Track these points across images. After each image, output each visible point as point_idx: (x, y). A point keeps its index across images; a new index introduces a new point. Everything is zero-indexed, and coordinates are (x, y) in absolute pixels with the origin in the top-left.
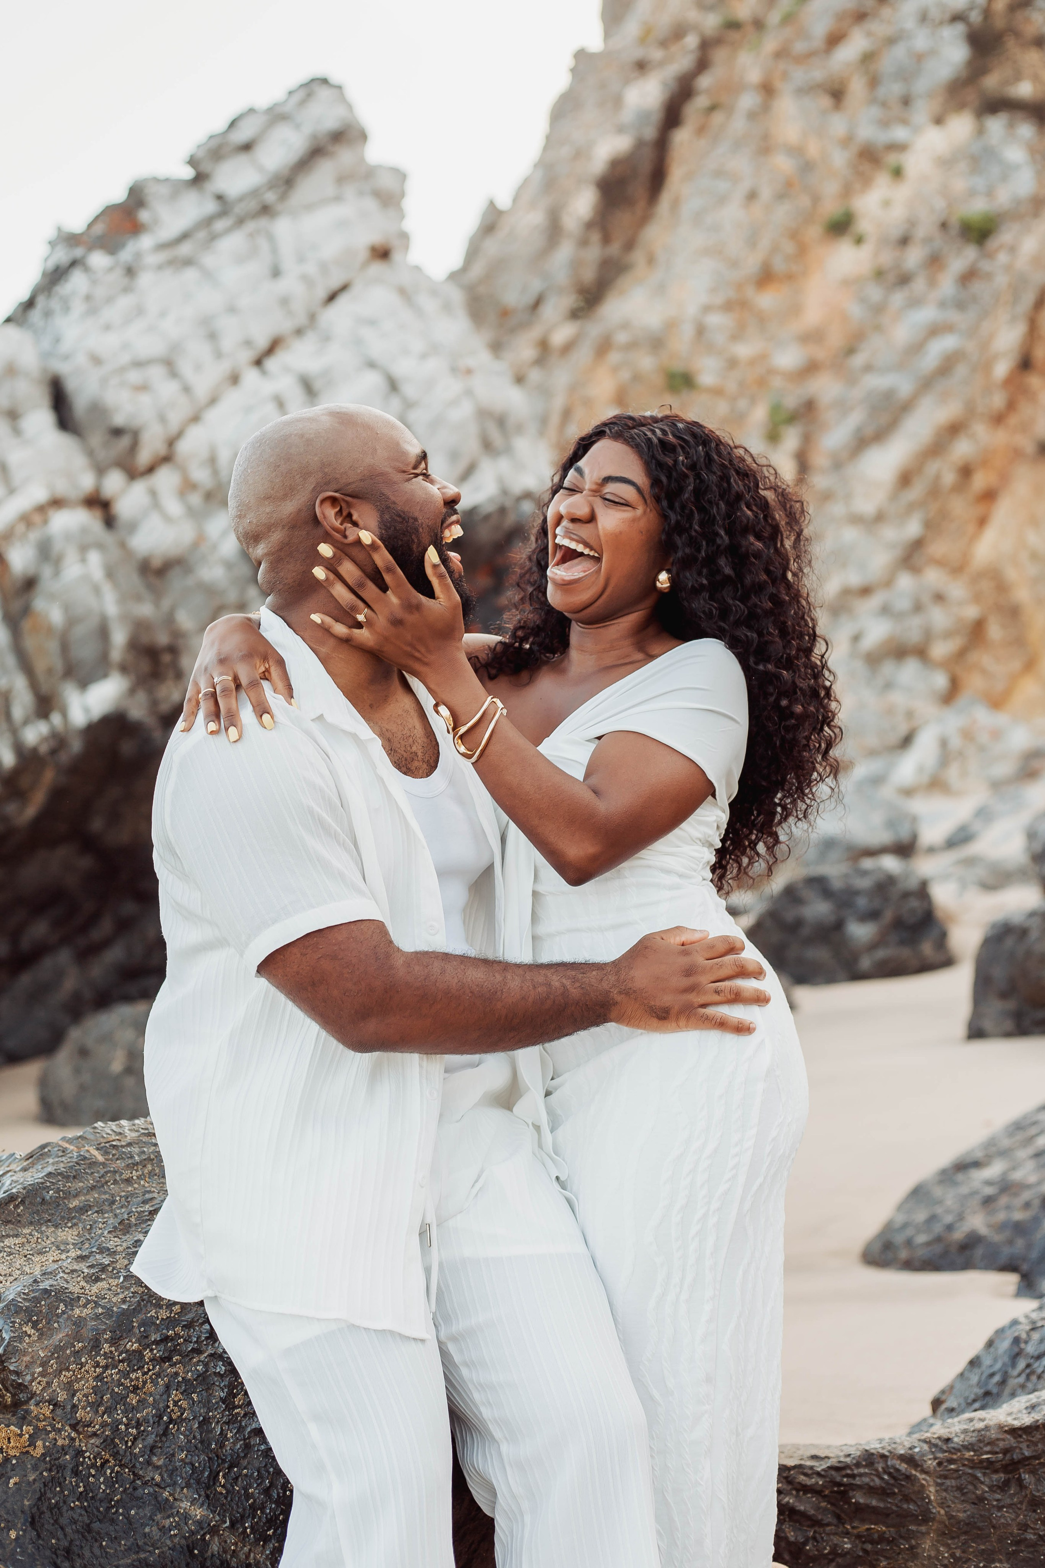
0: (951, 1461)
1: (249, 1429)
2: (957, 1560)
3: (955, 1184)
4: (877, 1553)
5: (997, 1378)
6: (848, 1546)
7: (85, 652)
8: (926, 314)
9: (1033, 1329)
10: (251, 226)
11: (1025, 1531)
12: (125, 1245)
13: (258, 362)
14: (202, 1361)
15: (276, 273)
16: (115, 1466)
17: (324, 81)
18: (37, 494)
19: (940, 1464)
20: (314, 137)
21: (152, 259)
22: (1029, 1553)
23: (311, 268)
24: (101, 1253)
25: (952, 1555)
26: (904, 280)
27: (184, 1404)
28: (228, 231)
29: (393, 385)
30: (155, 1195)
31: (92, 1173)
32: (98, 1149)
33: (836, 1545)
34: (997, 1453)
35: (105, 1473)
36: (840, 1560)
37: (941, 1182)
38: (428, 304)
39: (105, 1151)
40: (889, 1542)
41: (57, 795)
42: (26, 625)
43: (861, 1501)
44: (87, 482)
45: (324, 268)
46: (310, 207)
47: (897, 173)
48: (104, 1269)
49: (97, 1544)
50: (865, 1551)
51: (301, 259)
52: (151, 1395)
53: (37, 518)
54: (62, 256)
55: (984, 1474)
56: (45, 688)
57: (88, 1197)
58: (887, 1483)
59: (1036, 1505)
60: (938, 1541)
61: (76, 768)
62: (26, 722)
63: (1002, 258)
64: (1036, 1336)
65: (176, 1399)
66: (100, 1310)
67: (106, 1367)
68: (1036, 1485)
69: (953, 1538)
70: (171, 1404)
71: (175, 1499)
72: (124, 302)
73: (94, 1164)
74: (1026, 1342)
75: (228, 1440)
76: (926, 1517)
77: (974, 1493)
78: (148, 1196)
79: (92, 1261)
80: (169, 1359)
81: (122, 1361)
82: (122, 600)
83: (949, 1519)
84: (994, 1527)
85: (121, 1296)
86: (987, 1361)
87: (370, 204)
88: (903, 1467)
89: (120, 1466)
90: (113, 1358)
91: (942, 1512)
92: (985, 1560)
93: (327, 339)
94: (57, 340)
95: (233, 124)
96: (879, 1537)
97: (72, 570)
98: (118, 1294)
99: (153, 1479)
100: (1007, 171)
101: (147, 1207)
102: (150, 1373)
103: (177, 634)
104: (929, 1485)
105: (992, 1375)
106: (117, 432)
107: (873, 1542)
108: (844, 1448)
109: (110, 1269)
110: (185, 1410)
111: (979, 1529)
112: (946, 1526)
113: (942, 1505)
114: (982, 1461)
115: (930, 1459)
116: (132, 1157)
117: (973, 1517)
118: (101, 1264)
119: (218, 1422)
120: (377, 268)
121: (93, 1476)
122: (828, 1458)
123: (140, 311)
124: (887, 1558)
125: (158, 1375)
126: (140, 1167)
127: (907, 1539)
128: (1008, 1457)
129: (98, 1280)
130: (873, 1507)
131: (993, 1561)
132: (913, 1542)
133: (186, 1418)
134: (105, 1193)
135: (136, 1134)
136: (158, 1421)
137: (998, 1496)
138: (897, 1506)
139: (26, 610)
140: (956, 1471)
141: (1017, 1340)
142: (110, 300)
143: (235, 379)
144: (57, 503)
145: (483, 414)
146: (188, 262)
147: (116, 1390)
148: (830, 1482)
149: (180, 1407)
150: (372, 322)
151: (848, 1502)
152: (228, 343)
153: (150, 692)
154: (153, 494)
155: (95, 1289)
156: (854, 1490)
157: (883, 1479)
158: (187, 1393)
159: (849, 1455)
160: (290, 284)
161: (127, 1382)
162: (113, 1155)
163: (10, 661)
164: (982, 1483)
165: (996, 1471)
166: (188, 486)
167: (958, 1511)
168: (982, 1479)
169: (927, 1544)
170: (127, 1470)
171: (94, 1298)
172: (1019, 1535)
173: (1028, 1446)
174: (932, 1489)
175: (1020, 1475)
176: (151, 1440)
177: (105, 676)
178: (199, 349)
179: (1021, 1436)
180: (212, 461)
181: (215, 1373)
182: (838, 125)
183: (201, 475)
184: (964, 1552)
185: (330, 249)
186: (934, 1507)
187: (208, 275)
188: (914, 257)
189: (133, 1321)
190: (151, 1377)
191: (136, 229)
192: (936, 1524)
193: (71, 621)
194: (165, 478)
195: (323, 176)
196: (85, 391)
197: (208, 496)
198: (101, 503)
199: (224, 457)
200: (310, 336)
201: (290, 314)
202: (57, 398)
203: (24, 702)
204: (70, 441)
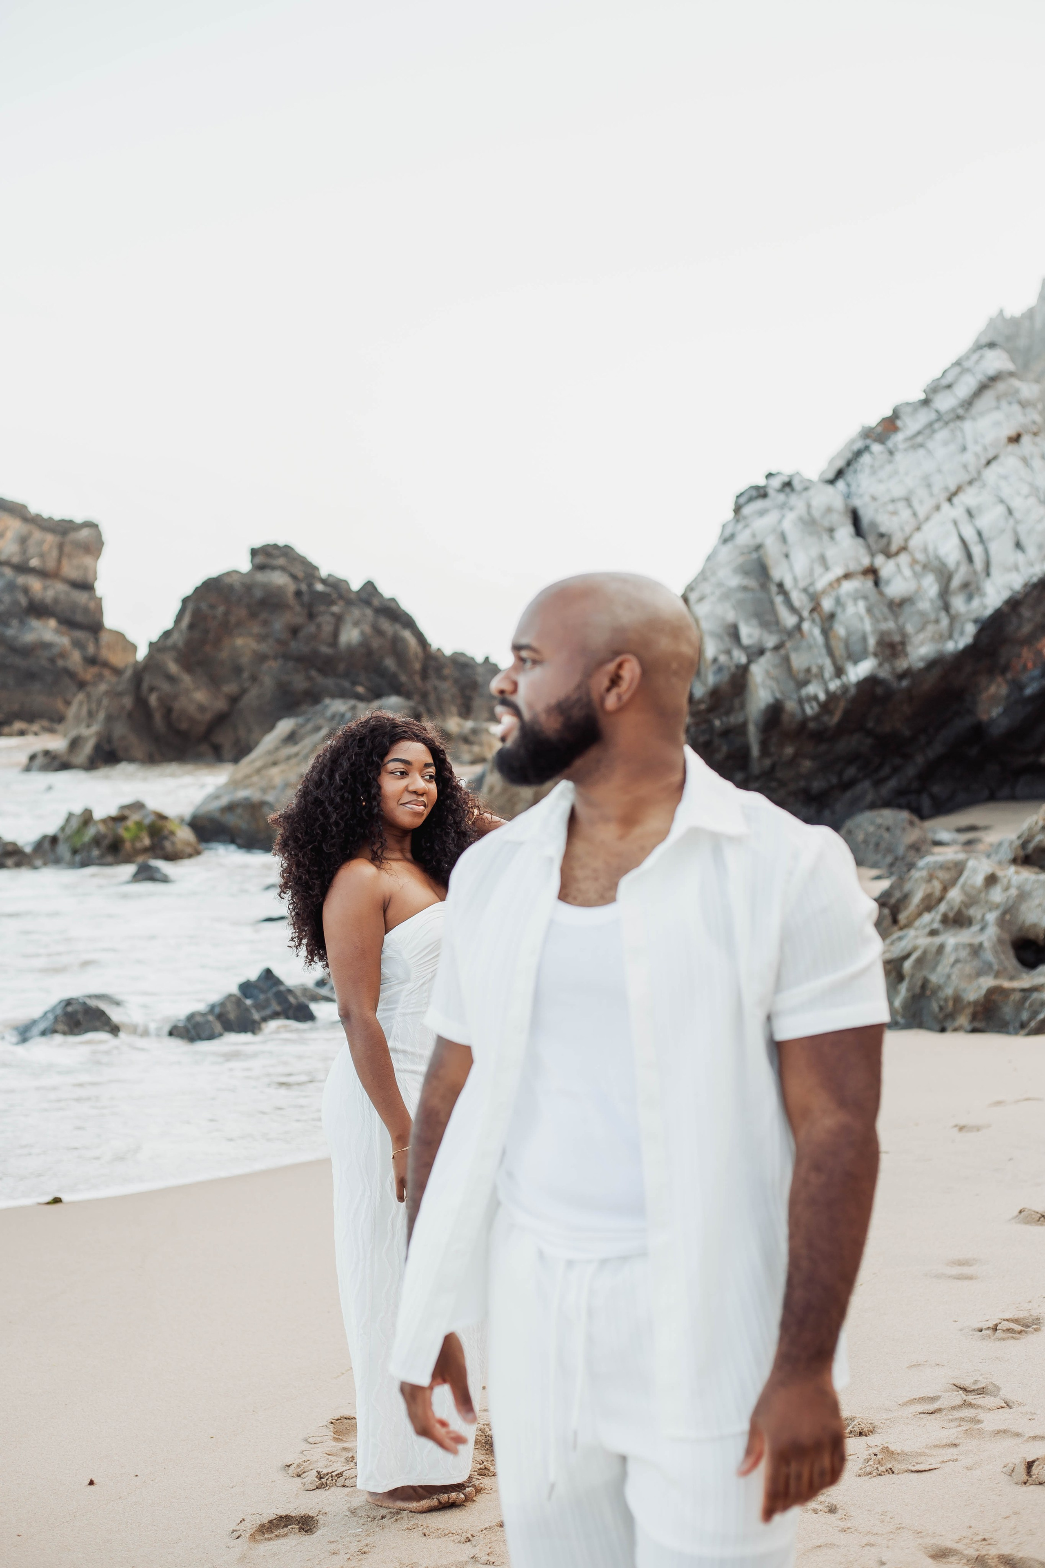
7: (857, 648)
10: (952, 425)
13: (950, 500)
15: (962, 450)
18: (839, 571)
20: (981, 380)
21: (902, 446)
23: (978, 449)
28: (941, 428)
29: (1010, 512)
41: (847, 713)
42: (831, 635)
44: (866, 561)
45: (985, 449)
46: (982, 414)
51: (976, 442)
53: (835, 585)
54: (859, 445)
56: (839, 663)
61: (854, 700)
62: (831, 679)
72: (889, 468)
82: (875, 620)
87: (1016, 408)
93: (984, 485)
94: (858, 486)
95: (944, 372)
97: (851, 609)
103: (904, 635)
106: (882, 535)
120: (1012, 448)
123: (894, 473)
139: (831, 628)
142: (882, 467)
143: (938, 508)
144: (847, 576)
146: (921, 445)
150: (1005, 478)
152: (936, 490)
153: (889, 664)
154: (898, 566)
160: (969, 457)
163: (824, 651)
166: (914, 562)
177: (866, 658)
178: (922, 492)
180: (925, 550)
183: (920, 556)
185: (988, 438)
187: (929, 452)
191: (896, 429)
193: (849, 634)
194: (903, 559)
195: (988, 397)
196: (866, 516)
197: (925, 567)
198: (872, 572)
199: (931, 548)
200: (977, 484)
201: (967, 471)
202: (855, 518)
203: (829, 670)
204: (860, 541)
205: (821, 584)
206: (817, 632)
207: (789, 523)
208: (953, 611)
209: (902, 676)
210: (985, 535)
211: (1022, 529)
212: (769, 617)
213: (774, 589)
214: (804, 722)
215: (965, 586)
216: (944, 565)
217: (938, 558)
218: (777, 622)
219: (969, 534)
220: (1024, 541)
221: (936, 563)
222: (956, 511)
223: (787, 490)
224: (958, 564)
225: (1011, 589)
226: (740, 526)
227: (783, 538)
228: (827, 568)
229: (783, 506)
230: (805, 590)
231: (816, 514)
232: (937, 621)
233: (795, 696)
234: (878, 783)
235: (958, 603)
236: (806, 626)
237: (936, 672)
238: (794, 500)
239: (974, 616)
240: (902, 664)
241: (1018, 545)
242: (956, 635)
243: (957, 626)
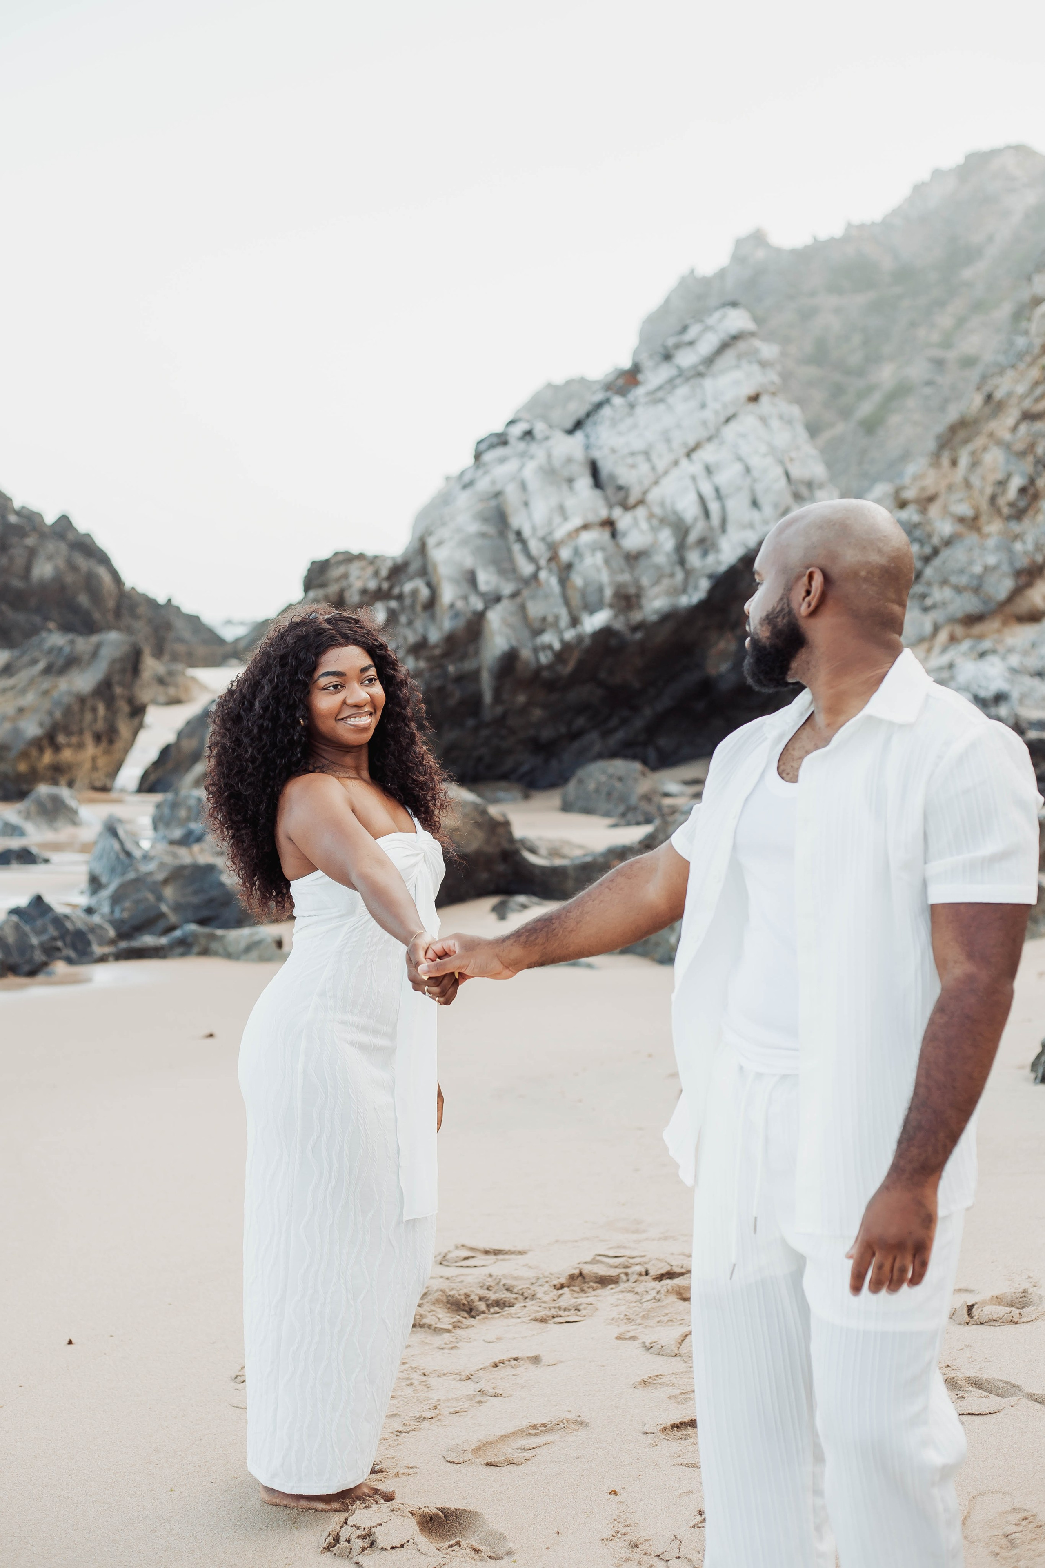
7: (593, 599)
10: (693, 382)
13: (688, 455)
15: (703, 407)
18: (576, 521)
20: (724, 338)
21: (643, 400)
23: (719, 406)
28: (683, 384)
29: (748, 470)
41: (581, 663)
42: (569, 585)
44: (604, 513)
45: (726, 406)
46: (724, 372)
51: (717, 399)
53: (575, 536)
54: (602, 396)
56: (576, 613)
61: (589, 651)
62: (567, 628)
72: (629, 421)
82: (613, 572)
87: (756, 368)
93: (722, 443)
94: (598, 438)
97: (590, 560)
103: (640, 588)
106: (620, 488)
120: (752, 407)
123: (635, 426)
139: (569, 578)
142: (623, 420)
143: (676, 463)
144: (585, 527)
145: (795, 483)
146: (661, 400)
150: (743, 436)
152: (676, 445)
153: (625, 616)
154: (635, 520)
160: (708, 414)
163: (560, 600)
166: (651, 516)
177: (603, 609)
178: (662, 447)
180: (662, 504)
183: (657, 510)
185: (728, 396)
187: (670, 408)
191: (636, 383)
193: (587, 584)
194: (641, 512)
195: (729, 356)
196: (606, 467)
197: (662, 521)
198: (609, 524)
199: (668, 502)
200: (717, 441)
201: (708, 428)
202: (594, 470)
203: (564, 620)
204: (597, 493)
205: (559, 534)
206: (554, 581)
207: (530, 471)
208: (688, 566)
209: (635, 628)
210: (723, 491)
211: (759, 488)
212: (506, 565)
213: (512, 537)
214: (539, 669)
215: (702, 541)
216: (682, 519)
217: (675, 513)
218: (514, 570)
219: (707, 490)
220: (762, 499)
221: (674, 517)
222: (694, 467)
223: (528, 438)
224: (696, 519)
225: (746, 547)
226: (480, 472)
227: (523, 486)
228: (565, 518)
229: (523, 455)
230: (543, 539)
231: (557, 463)
232: (672, 575)
233: (530, 645)
234: (606, 734)
235: (694, 558)
236: (543, 575)
237: (670, 626)
238: (534, 448)
239: (708, 571)
240: (637, 617)
241: (755, 504)
242: (690, 589)
243: (693, 581)
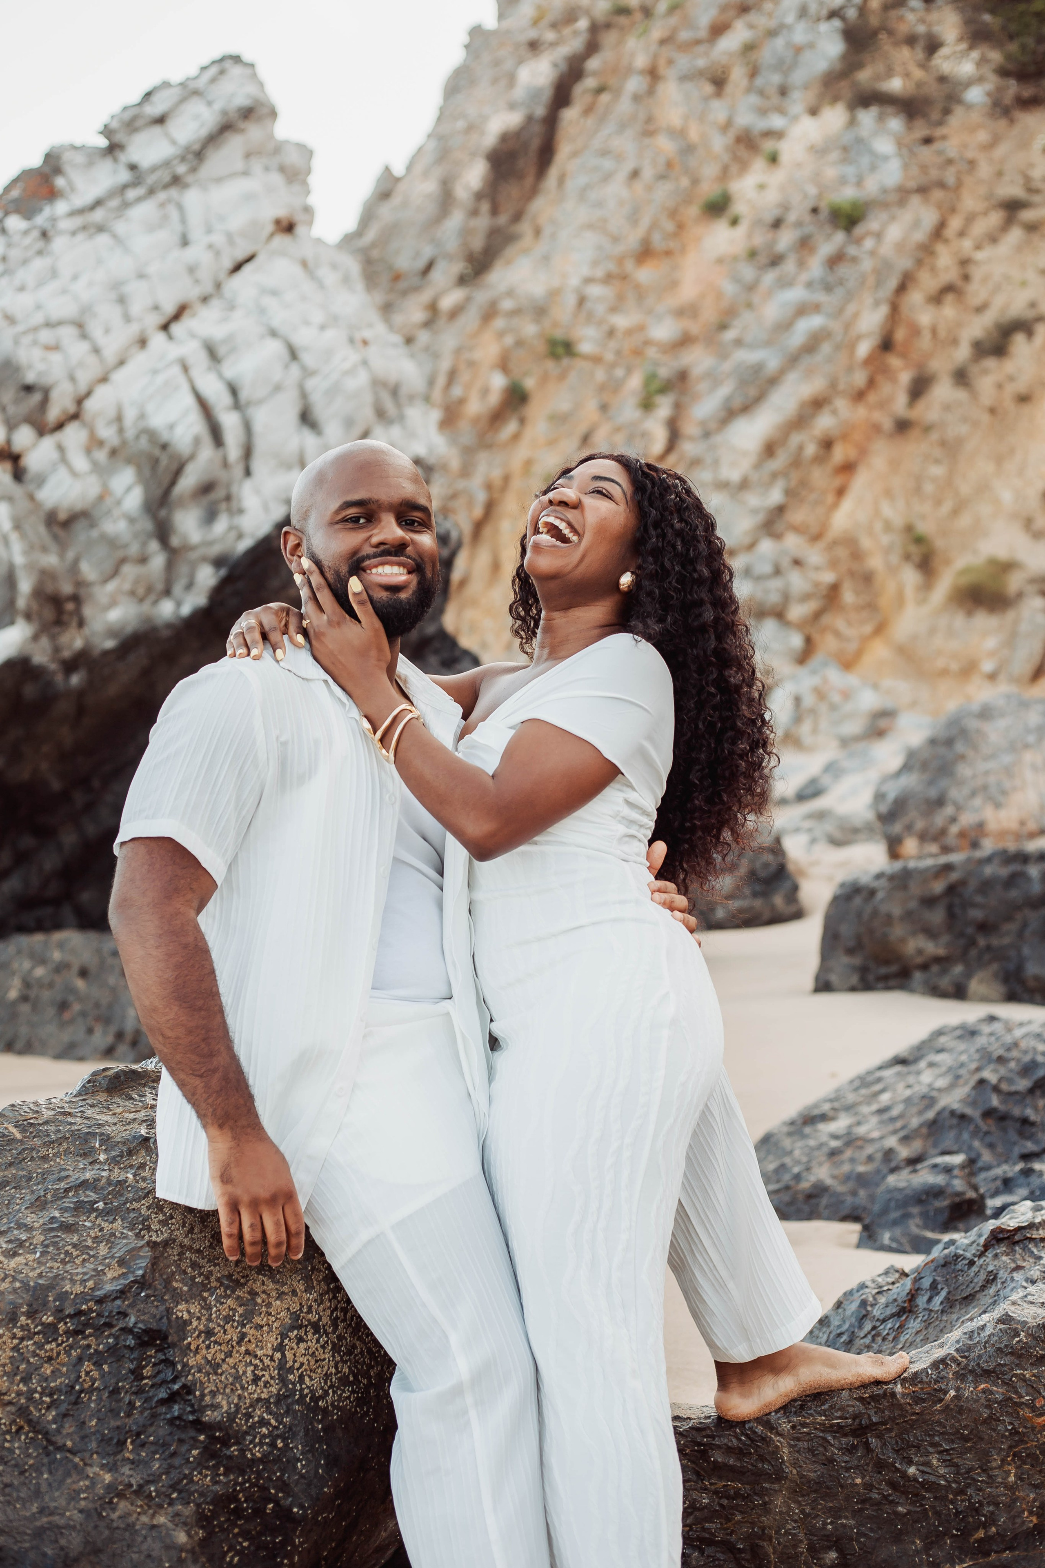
0: (804, 1425)
1: (156, 1399)
2: (807, 1516)
3: (804, 1137)
4: (732, 1508)
5: (844, 1338)
6: (706, 1501)
8: (795, 294)
9: (878, 1293)
10: (162, 196)
11: (871, 1490)
12: (41, 1221)
13: (165, 327)
14: (114, 1335)
15: (185, 242)
16: (29, 1432)
17: (236, 59)
19: (793, 1427)
20: (224, 113)
21: (66, 224)
22: (873, 1511)
23: (218, 239)
24: (19, 1228)
25: (803, 1512)
26: (776, 261)
27: (95, 1374)
28: (139, 200)
29: (293, 354)
30: (71, 1173)
31: (11, 1150)
32: (16, 1127)
33: (695, 1500)
34: (847, 1418)
35: (20, 1439)
36: (698, 1514)
37: (790, 1134)
38: (330, 277)
39: (23, 1131)
40: (744, 1498)
43: (720, 1460)
45: (230, 238)
46: (219, 180)
47: (773, 159)
48: (21, 1244)
49: (12, 1507)
50: (721, 1505)
51: (209, 230)
52: (64, 1365)
55: (834, 1438)
57: (6, 1173)
58: (744, 1444)
59: (881, 1467)
60: (789, 1498)
63: (869, 244)
64: (882, 1300)
65: (88, 1369)
66: (18, 1285)
67: (22, 1339)
68: (881, 1448)
69: (803, 1496)
70: (83, 1374)
71: (85, 1464)
72: (39, 264)
73: (12, 1141)
74: (872, 1305)
75: (136, 1408)
76: (779, 1476)
77: (824, 1455)
78: (63, 1174)
79: (9, 1236)
80: (82, 1332)
81: (38, 1333)
82: (30, 549)
83: (801, 1478)
84: (842, 1486)
85: (38, 1271)
86: (835, 1321)
87: (276, 178)
88: (760, 1429)
89: (34, 1432)
90: (29, 1330)
91: (795, 1471)
92: (832, 1516)
95: (148, 95)
96: (735, 1493)
98: (35, 1269)
99: (65, 1445)
100: (877, 161)
101: (63, 1185)
102: (64, 1345)
103: (80, 584)
104: (783, 1447)
105: (840, 1335)
106: (28, 389)
107: (728, 1498)
108: (705, 1409)
109: (27, 1244)
110: (96, 1380)
111: (828, 1488)
112: (797, 1484)
113: (795, 1465)
114: (832, 1426)
115: (784, 1422)
116: (48, 1135)
117: (822, 1477)
118: (18, 1239)
119: (126, 1392)
120: (281, 240)
121: (8, 1441)
122: (690, 1419)
123: (54, 273)
124: (741, 1512)
125: (71, 1347)
126: (56, 1145)
127: (761, 1496)
128: (857, 1421)
129: (15, 1254)
130: (731, 1466)
131: (840, 1518)
132: (766, 1498)
133: (97, 1388)
134: (23, 1169)
135: (52, 1113)
136: (71, 1391)
137: (846, 1458)
138: (752, 1465)
140: (809, 1434)
141: (864, 1303)
142: (25, 262)
143: (143, 342)
145: (377, 383)
147: (32, 1360)
148: (691, 1441)
149: (91, 1378)
150: (274, 293)
151: (707, 1460)
152: (136, 308)
153: (53, 638)
154: (61, 448)
155: (13, 1263)
156: (713, 1450)
157: (741, 1440)
158: (98, 1365)
159: (710, 1417)
160: (196, 253)
161: (42, 1353)
162: (31, 1133)
164: (832, 1445)
165: (845, 1435)
166: (94, 443)
167: (809, 1471)
168: (832, 1442)
169: (779, 1501)
170: (40, 1437)
171: (11, 1272)
172: (864, 1494)
173: (876, 1413)
174: (786, 1450)
175: (867, 1440)
176: (63, 1408)
177: (12, 623)
178: (109, 312)
179: (869, 1403)
181: (125, 1346)
182: (719, 110)
183: (107, 433)
184: (812, 1509)
185: (237, 221)
186: (787, 1467)
187: (120, 240)
188: (786, 239)
189: (48, 1296)
190: (64, 1348)
191: (53, 192)
192: (788, 1483)
194: (73, 435)
195: (232, 150)
197: (114, 453)
198: (8, 456)
199: (130, 416)
200: (216, 304)
201: (197, 281)
208: (175, 541)
210: (246, 394)
211: (317, 387)
215: (207, 489)
216: (164, 447)
217: (151, 434)
219: (214, 389)
220: (321, 411)
221: (144, 443)
224: (197, 441)
232: (143, 560)
235: (188, 524)
237: (138, 659)
239: (215, 550)
240: (74, 640)
241: (307, 418)
242: (178, 589)
243: (183, 569)
